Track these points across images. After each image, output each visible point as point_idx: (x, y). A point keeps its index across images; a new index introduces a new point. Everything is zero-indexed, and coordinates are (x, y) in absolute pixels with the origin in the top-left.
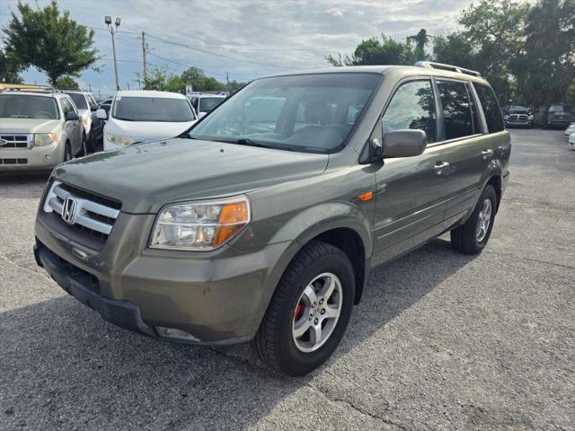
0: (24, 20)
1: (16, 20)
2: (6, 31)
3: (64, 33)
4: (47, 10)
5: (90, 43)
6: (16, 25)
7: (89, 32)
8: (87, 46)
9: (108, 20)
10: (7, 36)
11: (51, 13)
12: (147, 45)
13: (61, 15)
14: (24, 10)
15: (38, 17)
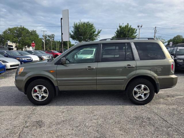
0: (120, 30)
1: (118, 30)
2: (116, 33)
3: (129, 31)
4: (126, 26)
5: (136, 32)
6: (118, 31)
7: (136, 30)
8: (135, 34)
9: (138, 26)
10: (116, 34)
11: (127, 27)
12: (156, 31)
13: (129, 27)
14: (120, 27)
15: (123, 28)
